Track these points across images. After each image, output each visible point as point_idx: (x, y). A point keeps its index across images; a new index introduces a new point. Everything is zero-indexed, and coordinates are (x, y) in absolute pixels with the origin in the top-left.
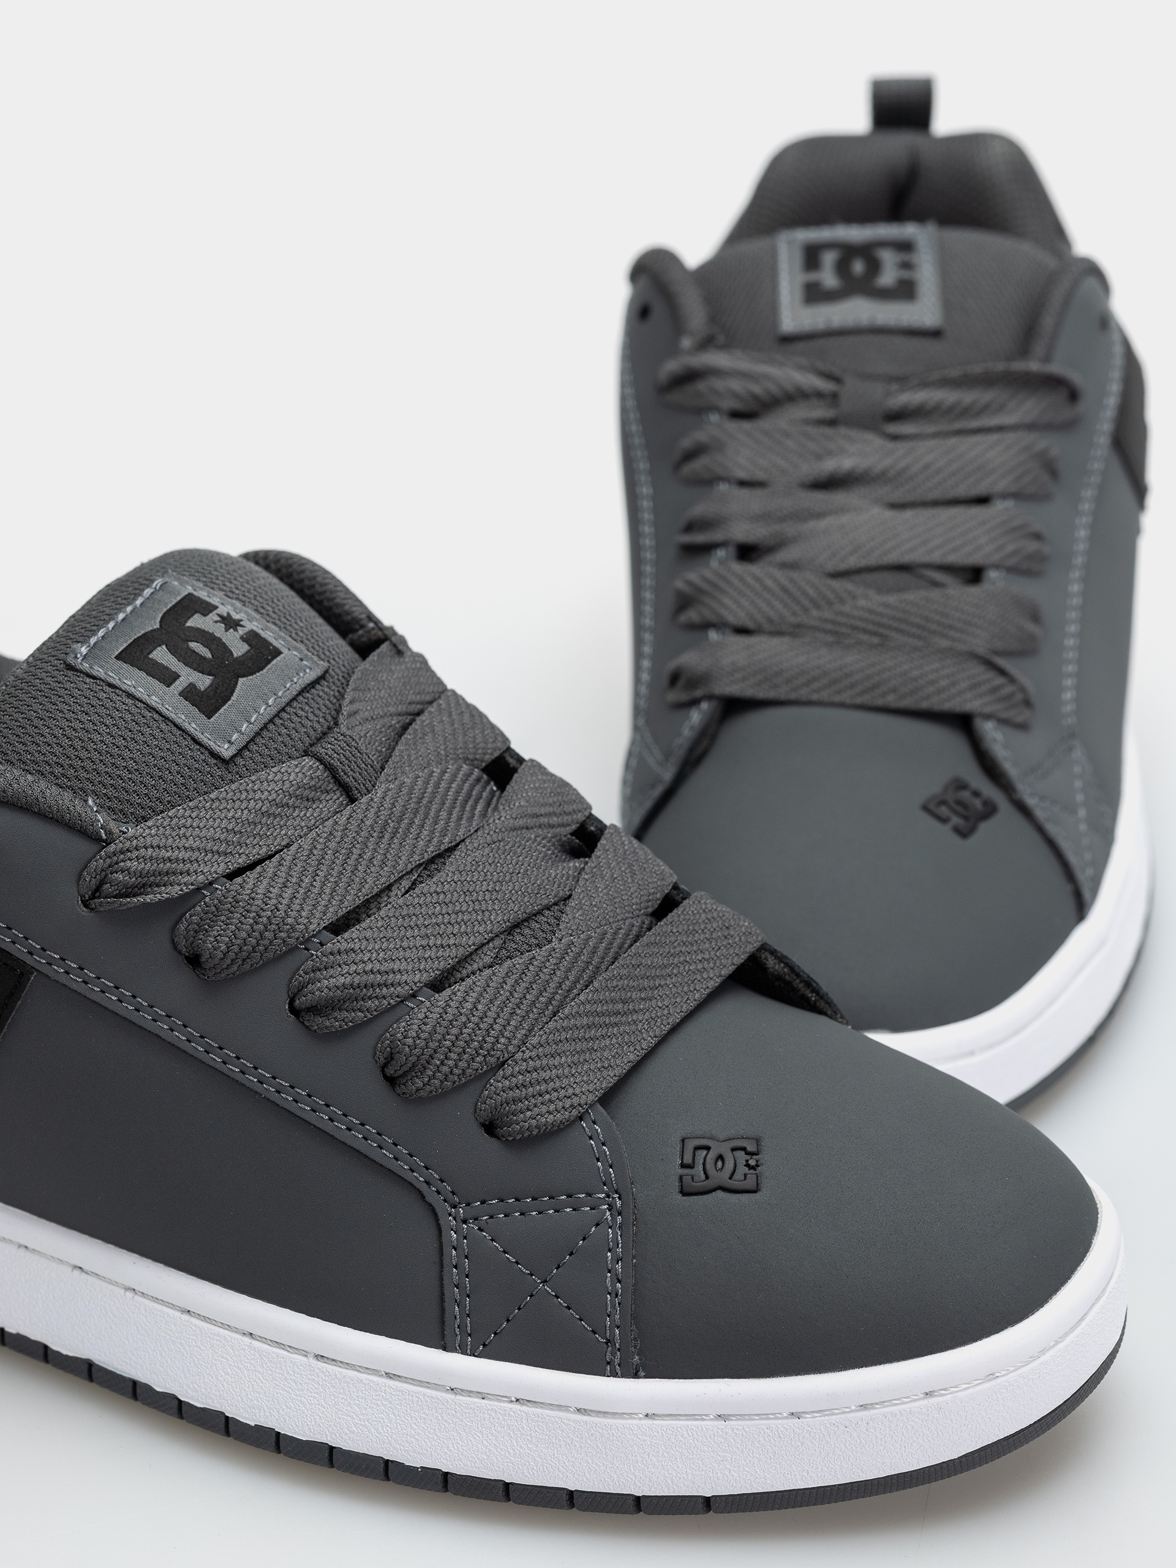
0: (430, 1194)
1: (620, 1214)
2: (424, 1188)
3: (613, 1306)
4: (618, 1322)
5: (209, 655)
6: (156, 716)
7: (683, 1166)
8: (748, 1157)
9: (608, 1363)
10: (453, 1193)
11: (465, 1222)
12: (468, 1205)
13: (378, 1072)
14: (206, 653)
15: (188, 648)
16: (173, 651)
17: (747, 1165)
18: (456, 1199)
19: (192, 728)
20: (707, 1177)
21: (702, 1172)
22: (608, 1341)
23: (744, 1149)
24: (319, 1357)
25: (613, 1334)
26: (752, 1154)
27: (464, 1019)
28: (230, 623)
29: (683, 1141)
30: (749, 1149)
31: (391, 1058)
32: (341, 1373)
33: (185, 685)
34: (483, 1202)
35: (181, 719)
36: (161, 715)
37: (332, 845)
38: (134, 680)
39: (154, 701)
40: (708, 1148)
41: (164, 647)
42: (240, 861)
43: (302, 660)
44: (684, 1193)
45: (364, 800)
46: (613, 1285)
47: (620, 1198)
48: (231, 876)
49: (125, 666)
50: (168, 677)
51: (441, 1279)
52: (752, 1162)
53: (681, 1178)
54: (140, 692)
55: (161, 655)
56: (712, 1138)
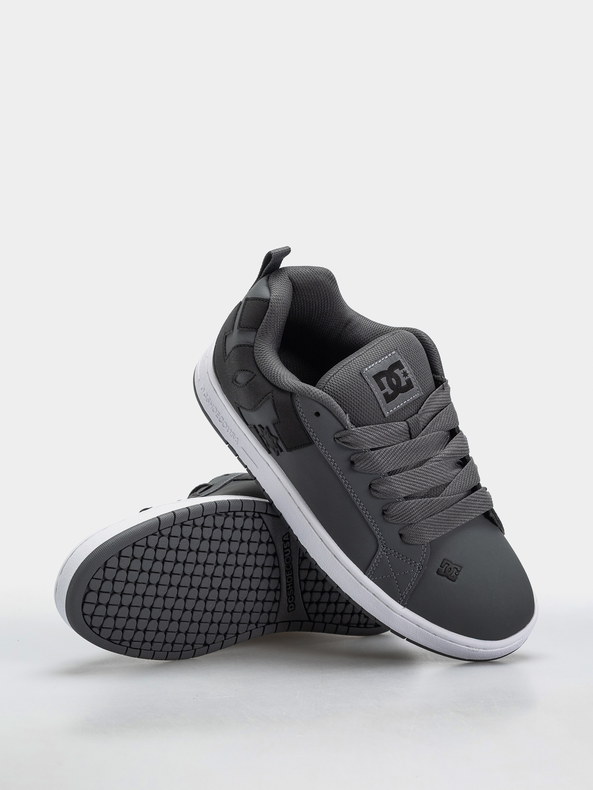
0: (379, 542)
1: (420, 571)
2: (379, 539)
3: (407, 590)
4: (406, 594)
5: (395, 384)
6: (375, 398)
7: (440, 566)
8: (457, 571)
9: (400, 600)
10: (385, 544)
11: (384, 551)
12: (387, 548)
13: (382, 511)
14: (395, 382)
15: (391, 380)
16: (387, 380)
17: (456, 574)
18: (385, 545)
19: (382, 405)
20: (444, 572)
21: (444, 570)
22: (402, 596)
23: (457, 569)
24: (335, 556)
25: (404, 596)
26: (458, 571)
27: (408, 510)
28: (405, 374)
29: (444, 560)
30: (458, 569)
31: (386, 511)
32: (338, 563)
33: (386, 392)
34: (390, 550)
35: (380, 401)
36: (376, 398)
37: (400, 451)
38: (374, 385)
39: (376, 393)
40: (449, 565)
41: (386, 377)
42: (376, 446)
43: (418, 390)
44: (438, 572)
45: (414, 440)
46: (410, 586)
47: (422, 567)
48: (372, 450)
49: (374, 380)
50: (382, 388)
51: (372, 560)
52: (457, 574)
53: (438, 570)
54: (374, 389)
55: (384, 380)
56: (451, 562)
